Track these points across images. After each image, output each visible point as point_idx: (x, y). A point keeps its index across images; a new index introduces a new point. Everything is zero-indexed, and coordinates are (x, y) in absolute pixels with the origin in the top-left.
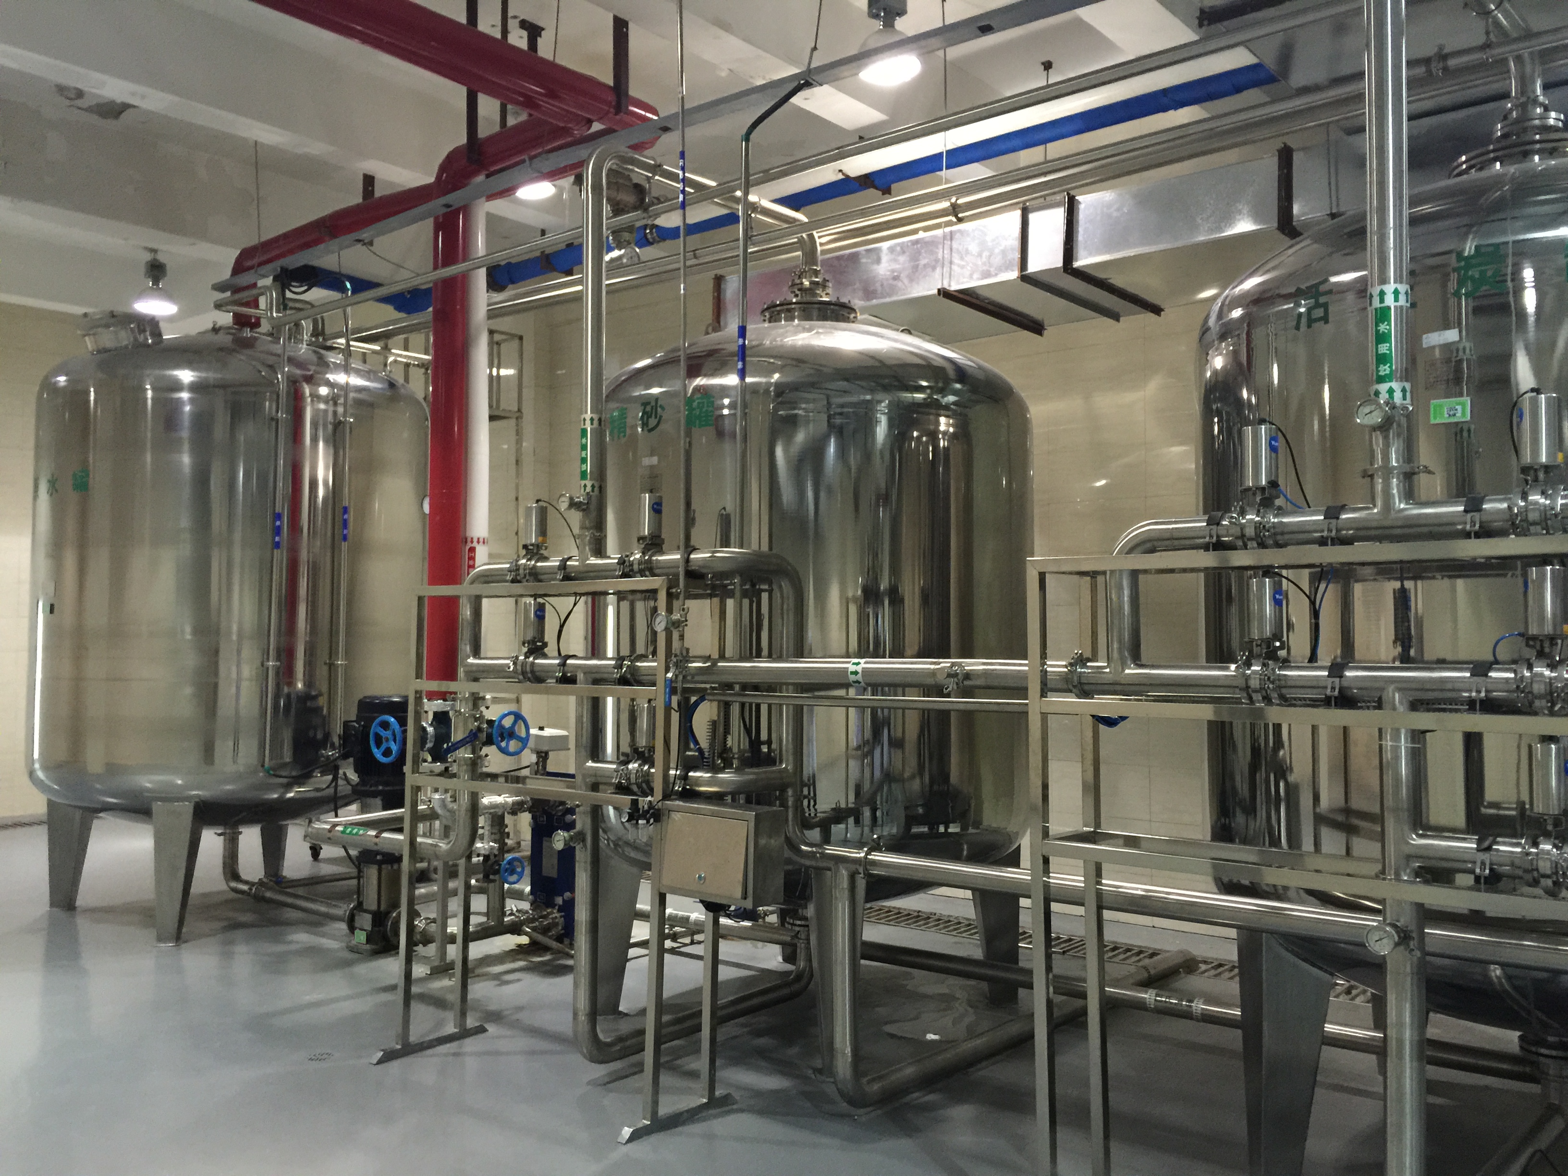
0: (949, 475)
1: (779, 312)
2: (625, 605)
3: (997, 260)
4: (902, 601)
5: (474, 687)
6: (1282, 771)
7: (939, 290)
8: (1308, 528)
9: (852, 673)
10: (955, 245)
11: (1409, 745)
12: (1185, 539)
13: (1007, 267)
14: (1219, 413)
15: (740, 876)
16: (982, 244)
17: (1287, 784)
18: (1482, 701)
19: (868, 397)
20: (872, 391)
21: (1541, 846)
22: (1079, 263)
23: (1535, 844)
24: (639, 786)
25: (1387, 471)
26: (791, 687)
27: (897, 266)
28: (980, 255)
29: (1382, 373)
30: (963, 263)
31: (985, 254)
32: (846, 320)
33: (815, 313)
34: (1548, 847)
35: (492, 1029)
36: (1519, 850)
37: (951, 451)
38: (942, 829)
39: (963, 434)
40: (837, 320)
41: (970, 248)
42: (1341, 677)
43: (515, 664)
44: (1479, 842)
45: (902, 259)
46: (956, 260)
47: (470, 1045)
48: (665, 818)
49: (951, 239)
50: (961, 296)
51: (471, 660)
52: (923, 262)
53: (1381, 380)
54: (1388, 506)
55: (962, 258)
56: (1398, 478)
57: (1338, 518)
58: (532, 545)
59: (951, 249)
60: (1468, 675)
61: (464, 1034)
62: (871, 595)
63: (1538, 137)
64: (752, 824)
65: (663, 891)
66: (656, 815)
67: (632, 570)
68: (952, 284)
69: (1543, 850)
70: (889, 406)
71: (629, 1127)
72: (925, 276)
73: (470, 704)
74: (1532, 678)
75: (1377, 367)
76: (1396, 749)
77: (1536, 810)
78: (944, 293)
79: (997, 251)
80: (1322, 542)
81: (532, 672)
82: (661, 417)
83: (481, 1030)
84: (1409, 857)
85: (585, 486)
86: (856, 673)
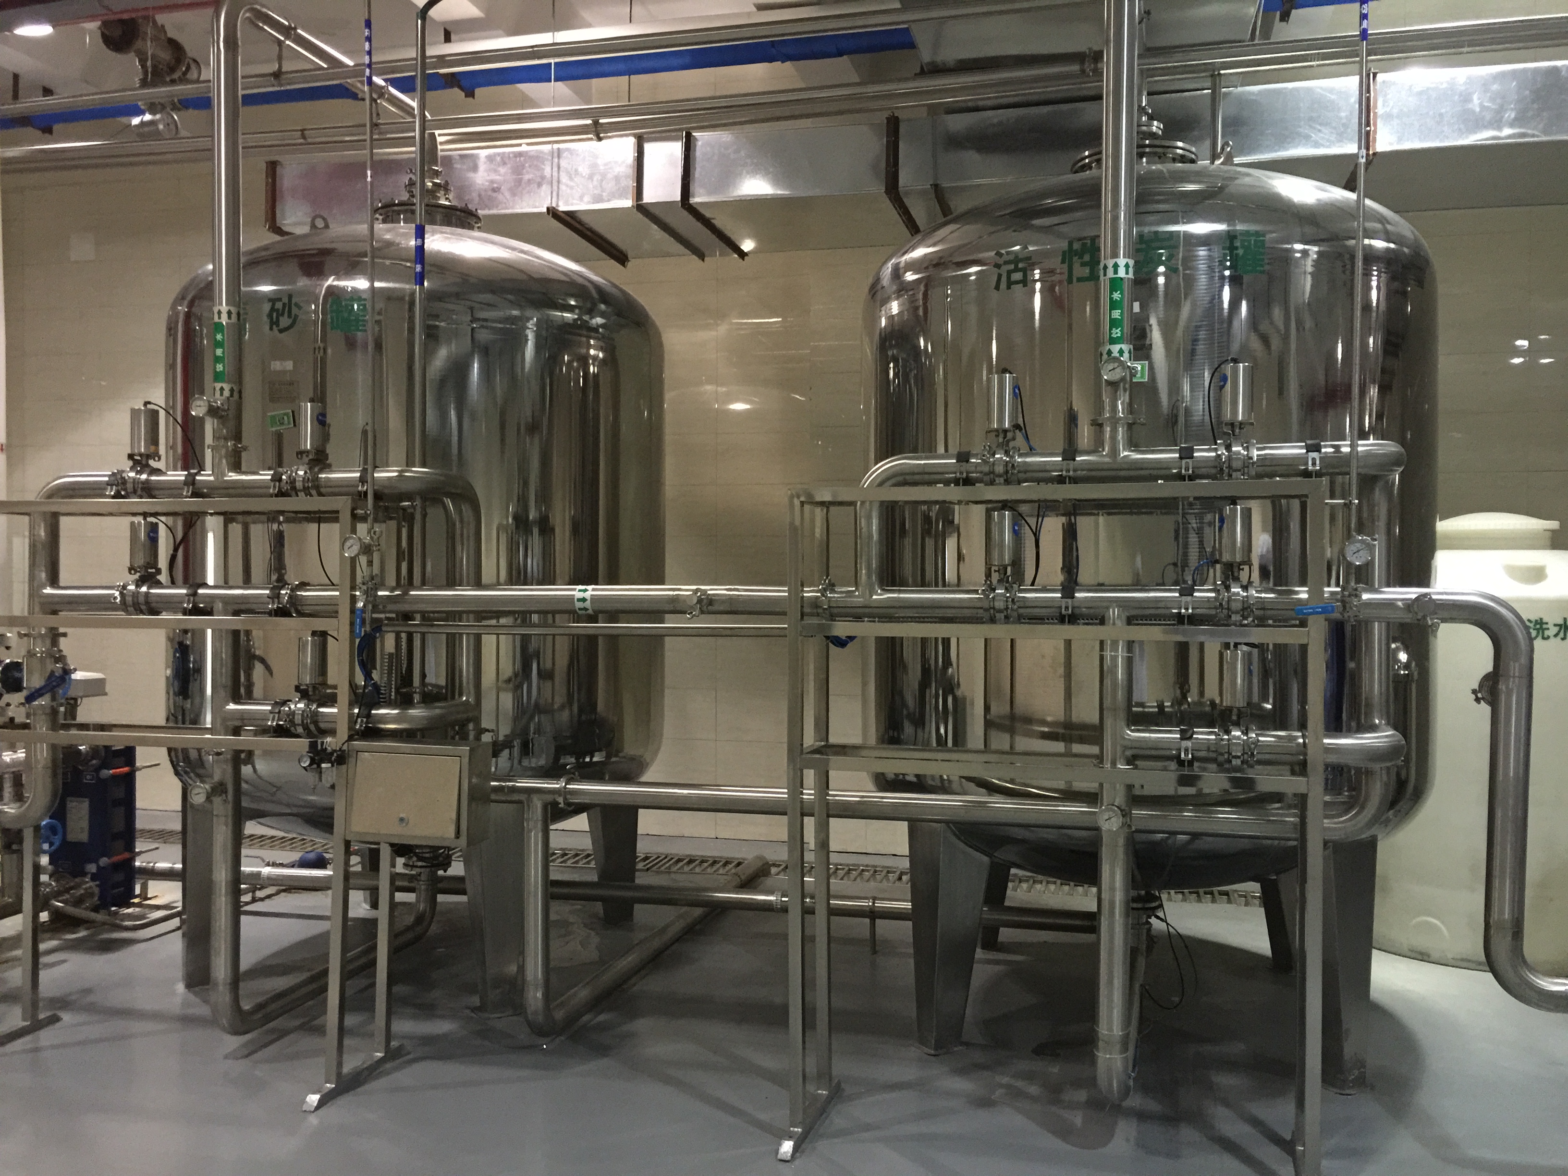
0: (598, 402)
1: (399, 213)
2: (236, 529)
3: (610, 186)
4: (553, 530)
5: (52, 620)
6: (950, 687)
7: (548, 209)
8: (1048, 468)
9: (579, 600)
10: (563, 163)
11: (1125, 654)
12: (935, 473)
13: (622, 196)
14: (895, 360)
15: (454, 816)
16: (594, 166)
17: (955, 699)
18: (1189, 616)
19: (515, 313)
20: (520, 307)
21: (1233, 733)
22: (695, 200)
23: (1228, 732)
24: (306, 728)
25: (1114, 421)
26: (471, 616)
27: (498, 177)
28: (591, 177)
29: (1114, 336)
30: (572, 184)
31: (597, 178)
32: (471, 227)
33: (439, 217)
34: (1238, 733)
35: (67, 1017)
36: (1214, 737)
37: (601, 378)
38: (588, 760)
39: (610, 362)
40: (463, 226)
41: (580, 169)
42: (1073, 597)
43: (121, 594)
44: (1182, 732)
45: (502, 170)
46: (564, 179)
47: (46, 1036)
48: (352, 761)
49: (559, 157)
50: (568, 219)
51: (48, 591)
52: (527, 177)
53: (1113, 341)
54: (1114, 452)
55: (571, 179)
56: (1123, 428)
57: (1074, 460)
58: (141, 455)
59: (559, 167)
60: (1177, 595)
61: (36, 1026)
62: (521, 522)
63: (1147, 142)
64: (466, 760)
65: (348, 838)
66: (341, 758)
67: (294, 488)
68: (560, 203)
69: (1234, 736)
70: (537, 325)
71: (314, 1093)
72: (529, 192)
73: (48, 642)
74: (1229, 598)
75: (1111, 329)
76: (1114, 659)
77: (1224, 704)
78: (552, 212)
79: (610, 176)
80: (1061, 480)
81: (147, 603)
82: (296, 316)
83: (54, 1020)
84: (1125, 748)
85: (222, 389)
86: (584, 600)
